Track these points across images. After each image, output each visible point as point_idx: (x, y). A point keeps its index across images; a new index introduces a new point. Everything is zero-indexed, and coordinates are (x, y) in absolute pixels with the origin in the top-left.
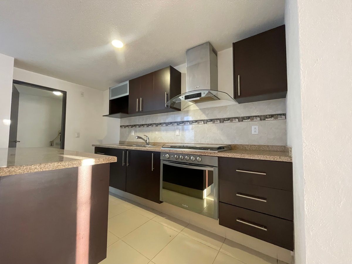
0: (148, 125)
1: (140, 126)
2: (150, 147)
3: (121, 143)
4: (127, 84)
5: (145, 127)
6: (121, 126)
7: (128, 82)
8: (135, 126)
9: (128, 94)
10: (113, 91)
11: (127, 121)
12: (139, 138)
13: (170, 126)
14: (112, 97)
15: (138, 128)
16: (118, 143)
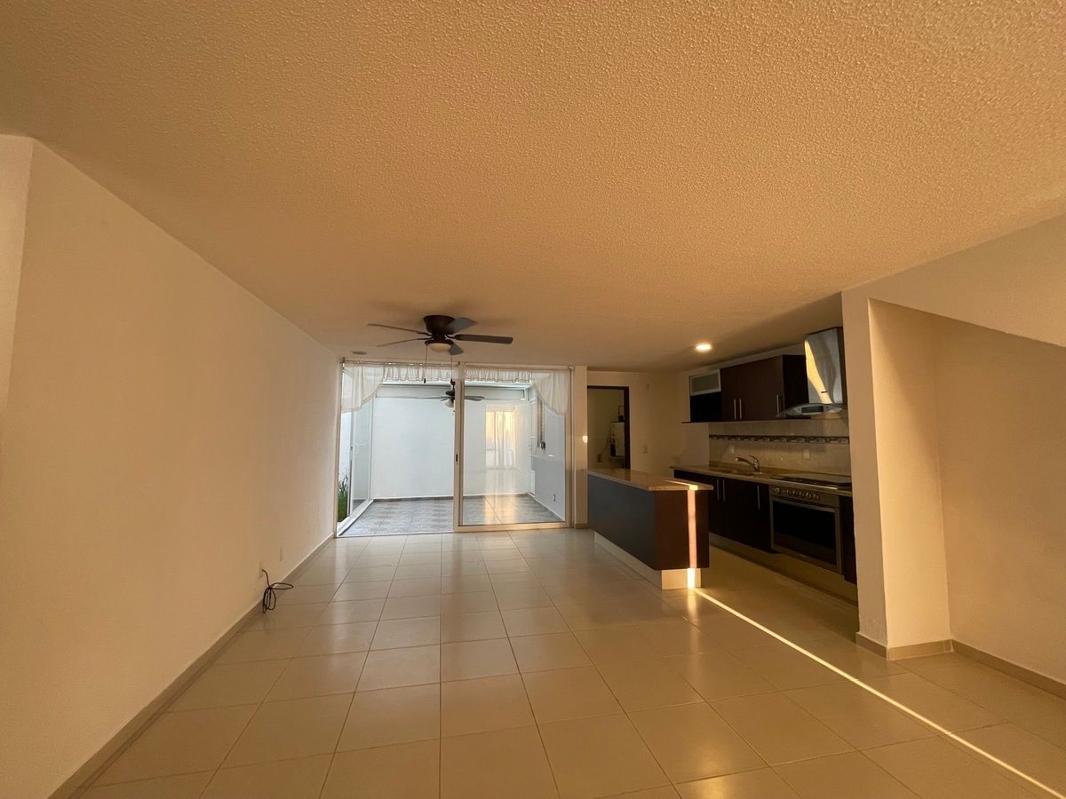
0: (757, 438)
1: (744, 438)
2: (760, 476)
3: (713, 465)
4: (717, 374)
5: (752, 442)
6: (710, 436)
7: (718, 371)
8: (734, 437)
9: (719, 390)
10: (696, 382)
11: (719, 427)
12: (740, 459)
13: (793, 443)
14: (695, 390)
15: (740, 442)
16: (708, 464)
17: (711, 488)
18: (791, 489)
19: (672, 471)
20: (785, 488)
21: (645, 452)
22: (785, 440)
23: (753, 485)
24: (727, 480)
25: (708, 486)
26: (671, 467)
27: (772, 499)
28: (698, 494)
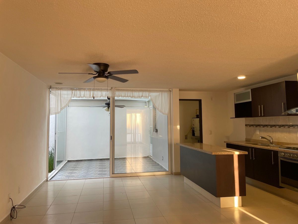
0: (272, 126)
1: (264, 126)
2: (273, 146)
3: (247, 140)
4: (249, 92)
5: (269, 128)
6: (246, 125)
7: (250, 90)
8: (259, 125)
9: (250, 100)
10: (238, 96)
11: (251, 120)
12: (262, 138)
13: (291, 129)
14: (237, 101)
15: (262, 128)
16: (245, 140)
17: (246, 153)
18: (290, 153)
19: (226, 144)
20: (287, 153)
21: (211, 134)
22: (287, 127)
23: (270, 151)
24: (256, 149)
25: (245, 152)
26: (225, 142)
27: (280, 159)
28: (239, 156)
